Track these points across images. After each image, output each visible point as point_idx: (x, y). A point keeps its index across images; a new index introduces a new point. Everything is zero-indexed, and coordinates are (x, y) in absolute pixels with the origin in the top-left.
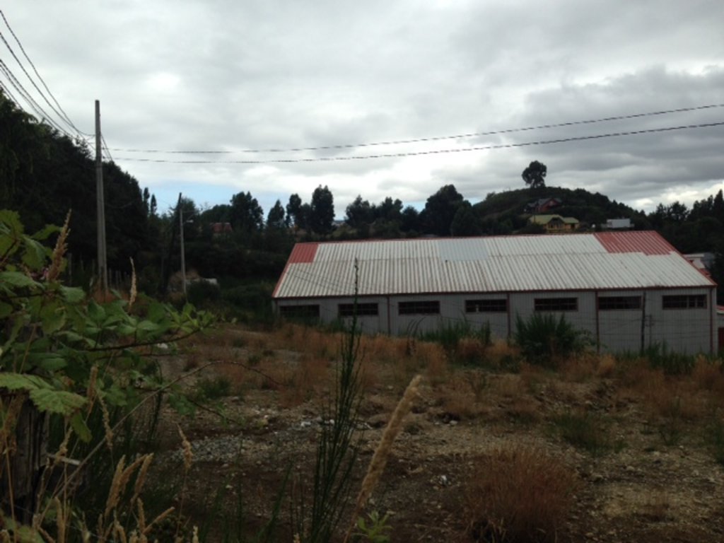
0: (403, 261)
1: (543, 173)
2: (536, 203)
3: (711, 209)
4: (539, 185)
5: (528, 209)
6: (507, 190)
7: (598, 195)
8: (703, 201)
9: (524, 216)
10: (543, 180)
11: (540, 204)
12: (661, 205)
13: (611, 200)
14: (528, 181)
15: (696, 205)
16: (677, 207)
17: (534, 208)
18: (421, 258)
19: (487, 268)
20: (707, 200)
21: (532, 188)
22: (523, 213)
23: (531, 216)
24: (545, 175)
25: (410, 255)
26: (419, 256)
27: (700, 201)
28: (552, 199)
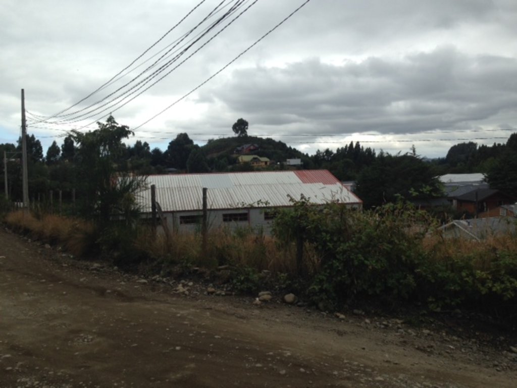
0: (179, 189)
1: (246, 127)
2: (242, 147)
3: (346, 153)
4: (244, 135)
5: (237, 151)
6: (222, 137)
7: (280, 142)
8: (342, 148)
9: (234, 156)
10: (246, 132)
11: (245, 148)
12: (319, 151)
13: (288, 146)
14: (237, 132)
15: (338, 150)
16: (328, 152)
17: (241, 151)
18: (190, 187)
19: (234, 193)
20: (344, 147)
21: (239, 137)
22: (233, 153)
23: (239, 156)
24: (247, 128)
25: (182, 185)
26: (189, 186)
27: (340, 148)
28: (253, 145)
